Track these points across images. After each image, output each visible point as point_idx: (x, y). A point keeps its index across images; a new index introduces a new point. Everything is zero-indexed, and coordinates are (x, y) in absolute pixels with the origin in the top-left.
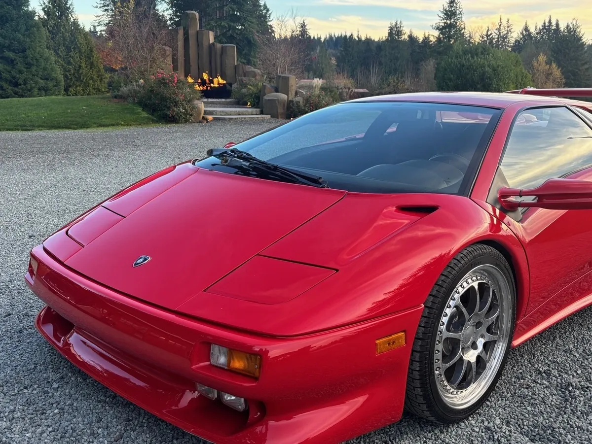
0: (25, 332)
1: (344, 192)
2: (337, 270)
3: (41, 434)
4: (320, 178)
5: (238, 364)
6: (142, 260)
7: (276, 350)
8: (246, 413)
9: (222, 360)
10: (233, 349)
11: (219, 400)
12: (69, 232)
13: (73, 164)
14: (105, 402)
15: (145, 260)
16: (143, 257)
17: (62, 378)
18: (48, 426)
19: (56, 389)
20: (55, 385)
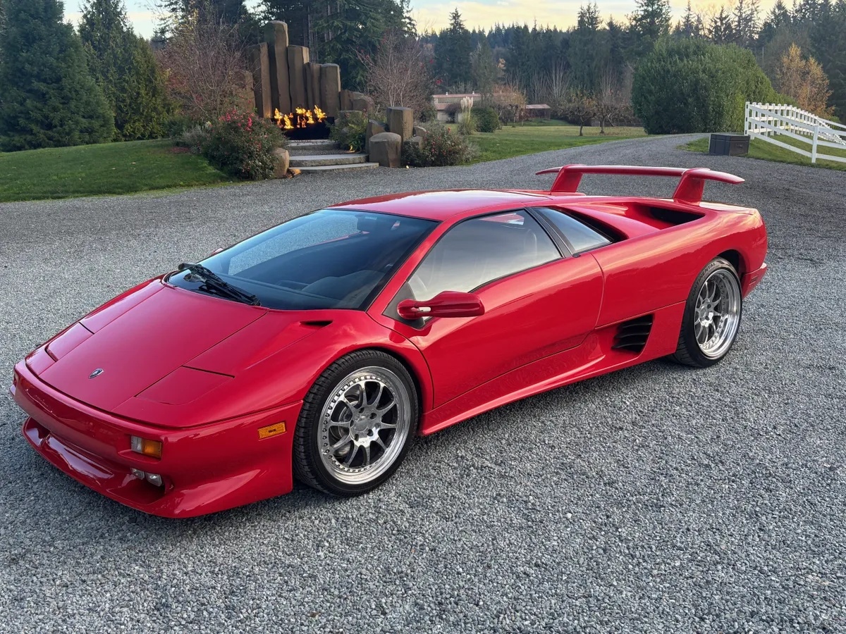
0: (17, 440)
1: (266, 310)
2: (234, 377)
3: (18, 514)
4: (254, 296)
5: (149, 450)
6: (96, 372)
7: (173, 438)
8: (163, 487)
9: (139, 447)
10: (146, 438)
11: (146, 479)
12: (49, 348)
13: (105, 250)
14: (74, 491)
15: (100, 372)
16: (98, 369)
17: (42, 474)
18: (24, 509)
19: (35, 483)
20: (35, 480)
